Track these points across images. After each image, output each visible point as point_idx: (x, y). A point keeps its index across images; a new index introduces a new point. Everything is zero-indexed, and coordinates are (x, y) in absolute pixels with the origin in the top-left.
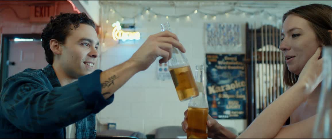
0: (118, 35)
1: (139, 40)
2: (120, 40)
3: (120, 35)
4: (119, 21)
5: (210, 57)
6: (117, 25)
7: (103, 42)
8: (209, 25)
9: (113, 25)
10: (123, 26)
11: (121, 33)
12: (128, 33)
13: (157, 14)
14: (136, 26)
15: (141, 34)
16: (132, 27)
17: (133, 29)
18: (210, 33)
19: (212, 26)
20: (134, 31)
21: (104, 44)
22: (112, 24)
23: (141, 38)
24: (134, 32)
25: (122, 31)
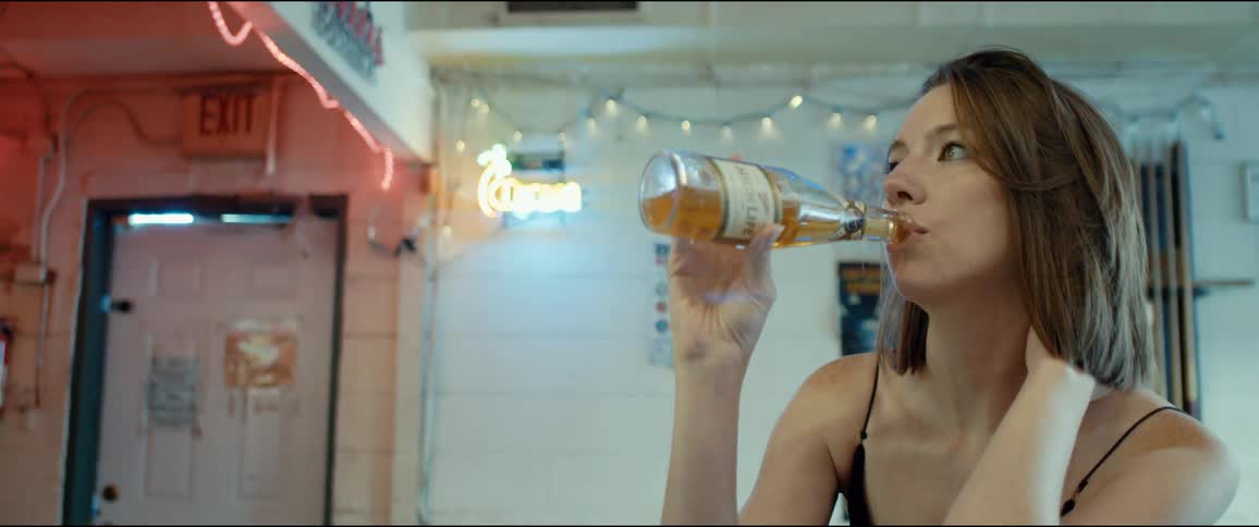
0: (498, 194)
1: (576, 213)
2: (506, 216)
3: (506, 194)
4: (503, 142)
5: (852, 275)
6: (496, 159)
7: (446, 223)
8: (849, 152)
9: (482, 159)
10: (520, 163)
11: (512, 189)
12: (536, 187)
13: (647, 115)
14: (567, 160)
15: (584, 192)
16: (555, 163)
17: (555, 173)
18: (854, 182)
19: (862, 157)
20: (562, 181)
21: (447, 231)
22: (476, 153)
23: (585, 204)
24: (561, 184)
25: (513, 182)
